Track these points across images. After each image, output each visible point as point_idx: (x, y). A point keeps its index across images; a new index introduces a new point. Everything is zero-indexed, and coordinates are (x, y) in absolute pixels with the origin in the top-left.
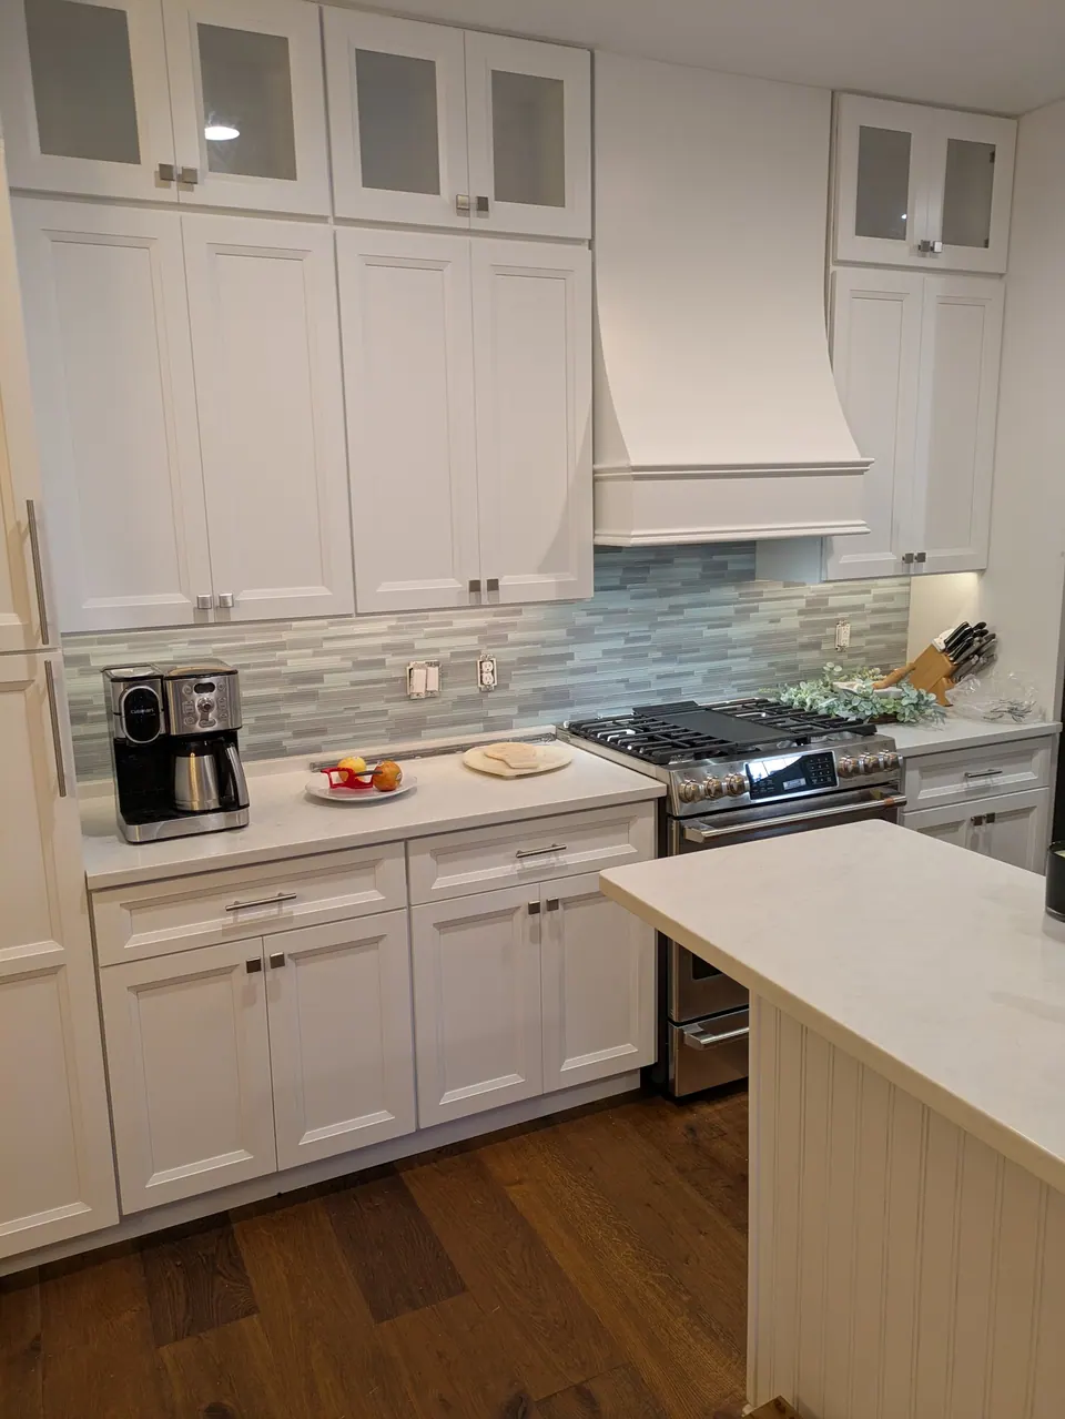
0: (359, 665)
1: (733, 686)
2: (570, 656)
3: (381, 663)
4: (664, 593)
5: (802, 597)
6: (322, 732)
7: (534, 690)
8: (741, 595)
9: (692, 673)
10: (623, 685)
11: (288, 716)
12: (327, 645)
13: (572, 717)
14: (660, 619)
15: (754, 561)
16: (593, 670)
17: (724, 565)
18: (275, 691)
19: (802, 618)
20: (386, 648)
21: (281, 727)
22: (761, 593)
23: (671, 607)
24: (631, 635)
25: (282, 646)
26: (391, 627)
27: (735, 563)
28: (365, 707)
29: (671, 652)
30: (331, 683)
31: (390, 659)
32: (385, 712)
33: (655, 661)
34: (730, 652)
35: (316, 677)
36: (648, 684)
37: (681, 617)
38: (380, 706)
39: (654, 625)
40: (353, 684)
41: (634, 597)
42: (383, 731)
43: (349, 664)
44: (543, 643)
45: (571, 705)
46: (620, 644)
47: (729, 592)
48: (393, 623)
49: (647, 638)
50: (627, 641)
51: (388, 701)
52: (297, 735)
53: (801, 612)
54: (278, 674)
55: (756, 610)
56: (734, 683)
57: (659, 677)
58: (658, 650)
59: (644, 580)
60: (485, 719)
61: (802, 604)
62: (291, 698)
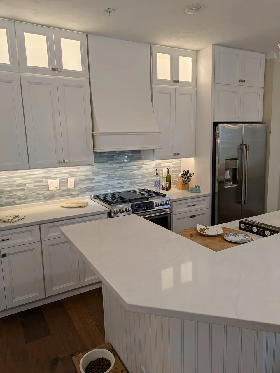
0: (36, 182)
1: (138, 186)
2: (94, 179)
3: (42, 181)
4: (118, 163)
5: (154, 164)
6: (26, 199)
7: (84, 187)
8: (138, 163)
9: (126, 183)
10: (108, 186)
11: (17, 195)
12: (27, 177)
13: (95, 194)
14: (117, 169)
15: (141, 155)
16: (100, 182)
17: (133, 156)
18: (13, 188)
19: (154, 169)
20: (43, 177)
21: (15, 198)
22: (143, 163)
23: (120, 167)
24: (110, 173)
25: (14, 177)
26: (44, 172)
27: (136, 155)
28: (38, 192)
29: (120, 178)
30: (28, 186)
31: (44, 180)
32: (43, 194)
33: (117, 180)
34: (136, 177)
35: (24, 185)
36: (115, 185)
37: (122, 169)
38: (42, 192)
39: (116, 171)
40: (34, 186)
41: (110, 164)
42: (43, 198)
43: (33, 181)
44: (86, 176)
45: (94, 191)
46: (107, 176)
47: (135, 163)
48: (45, 171)
49: (114, 174)
50: (109, 175)
51: (44, 191)
52: (19, 199)
53: (154, 168)
54: (13, 184)
55: (142, 167)
56: (137, 185)
57: (117, 184)
58: (117, 177)
59: (112, 160)
60: (71, 195)
61: (154, 165)
62: (17, 190)
